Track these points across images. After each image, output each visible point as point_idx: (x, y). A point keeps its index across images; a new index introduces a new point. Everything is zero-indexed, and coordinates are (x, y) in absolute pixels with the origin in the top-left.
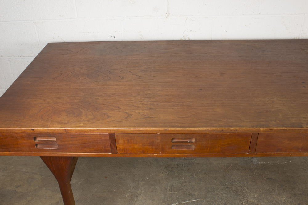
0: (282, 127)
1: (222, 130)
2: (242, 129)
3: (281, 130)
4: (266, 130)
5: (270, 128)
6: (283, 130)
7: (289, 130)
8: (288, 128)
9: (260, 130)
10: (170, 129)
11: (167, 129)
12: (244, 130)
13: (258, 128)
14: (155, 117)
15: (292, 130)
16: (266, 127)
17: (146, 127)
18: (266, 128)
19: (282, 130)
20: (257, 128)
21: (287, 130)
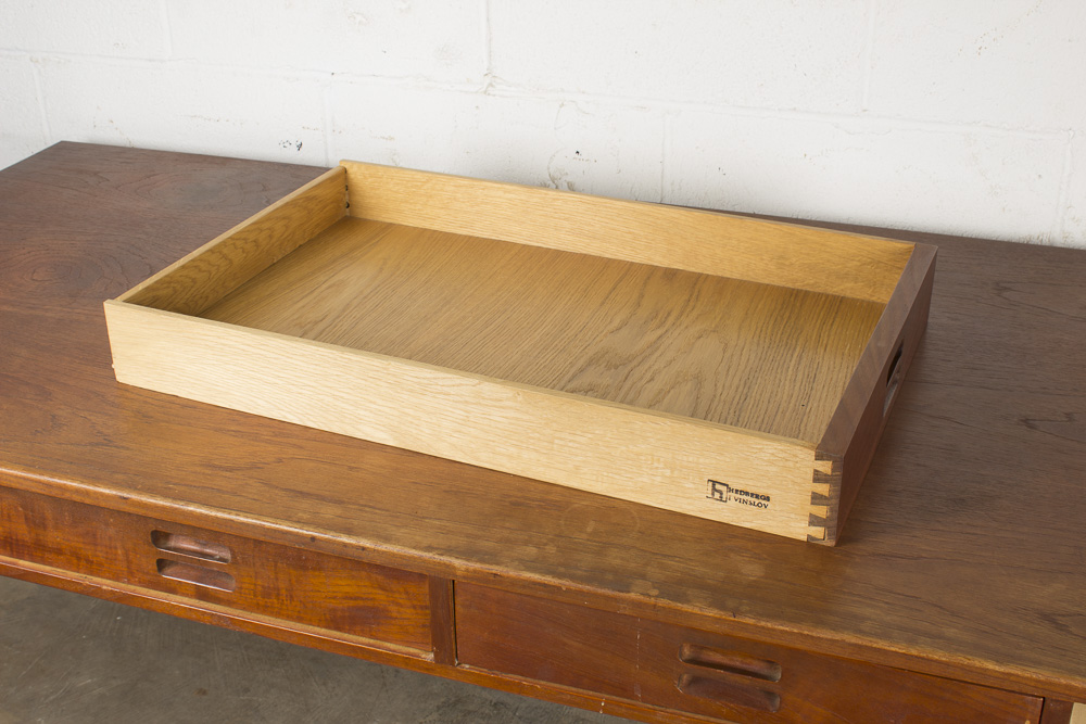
0: (541, 573)
1: (313, 538)
2: (384, 547)
3: (535, 583)
4: (475, 571)
5: (495, 569)
6: (545, 585)
7: (569, 590)
8: (565, 583)
9: (454, 568)
10: (134, 496)
11: (125, 495)
12: (394, 555)
13: (445, 559)
14: (128, 449)
15: (581, 592)
16: (482, 561)
17: (65, 475)
18: (478, 566)
19: (540, 584)
20: (442, 555)
21: (559, 588)
